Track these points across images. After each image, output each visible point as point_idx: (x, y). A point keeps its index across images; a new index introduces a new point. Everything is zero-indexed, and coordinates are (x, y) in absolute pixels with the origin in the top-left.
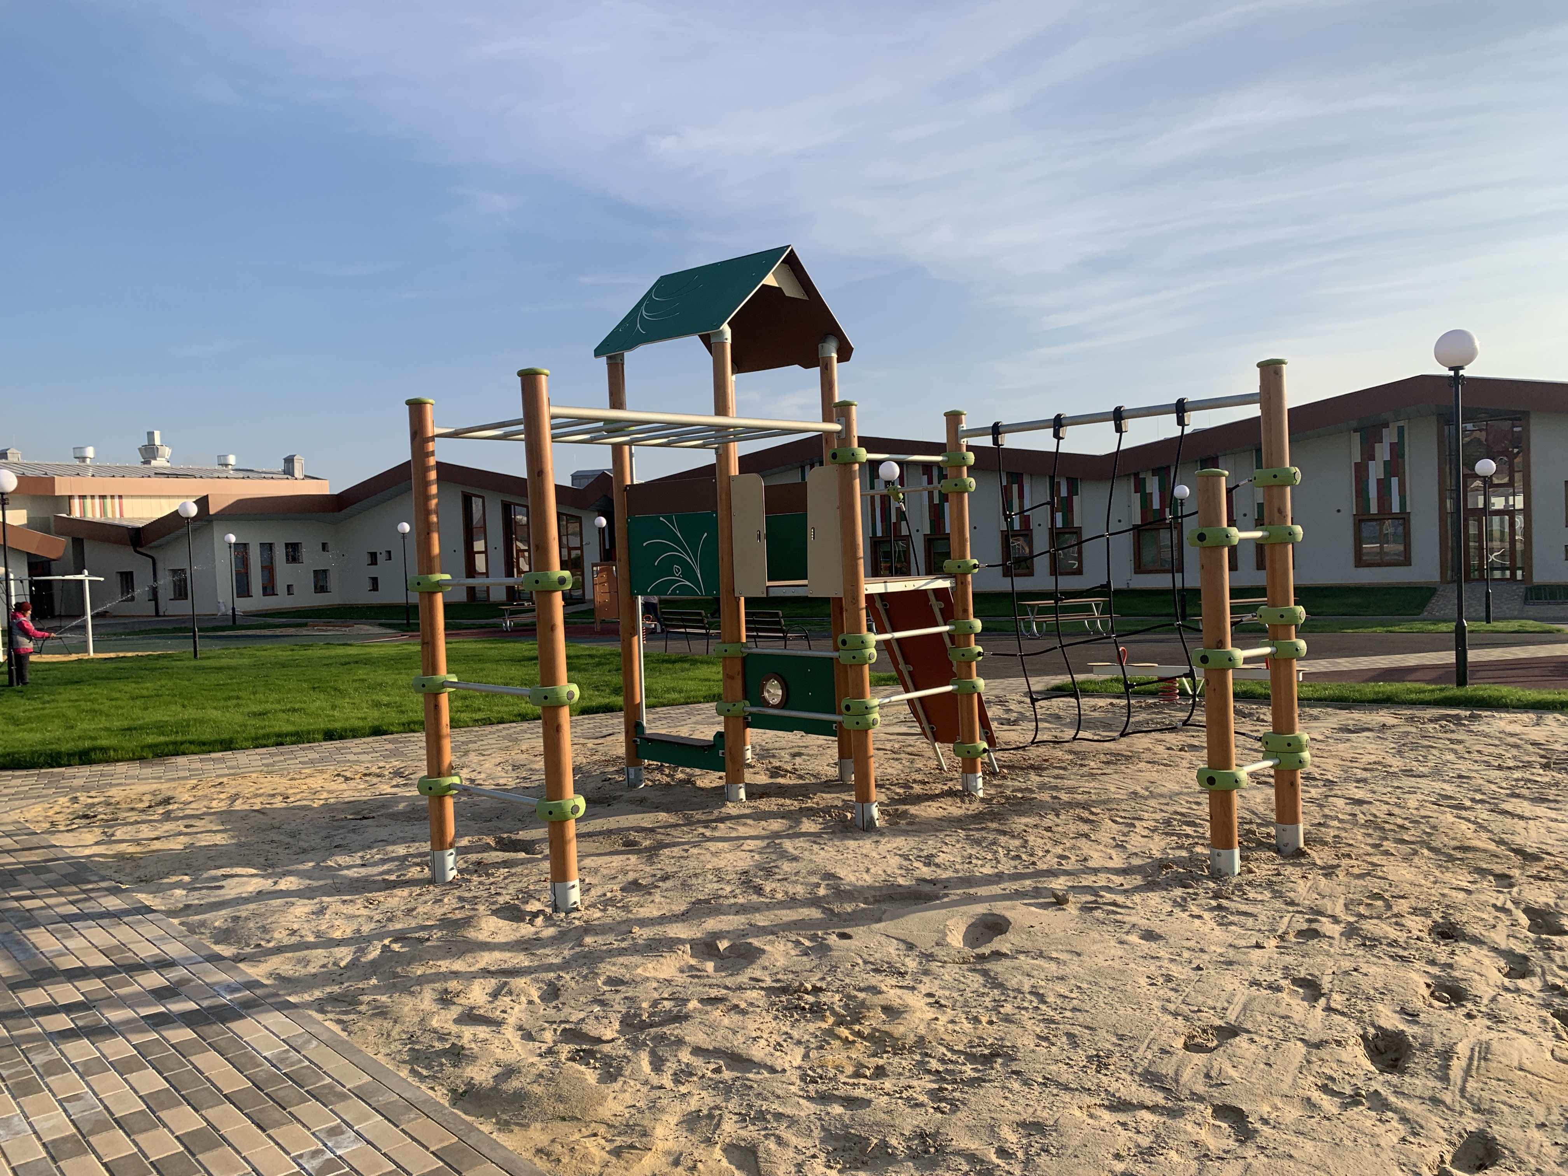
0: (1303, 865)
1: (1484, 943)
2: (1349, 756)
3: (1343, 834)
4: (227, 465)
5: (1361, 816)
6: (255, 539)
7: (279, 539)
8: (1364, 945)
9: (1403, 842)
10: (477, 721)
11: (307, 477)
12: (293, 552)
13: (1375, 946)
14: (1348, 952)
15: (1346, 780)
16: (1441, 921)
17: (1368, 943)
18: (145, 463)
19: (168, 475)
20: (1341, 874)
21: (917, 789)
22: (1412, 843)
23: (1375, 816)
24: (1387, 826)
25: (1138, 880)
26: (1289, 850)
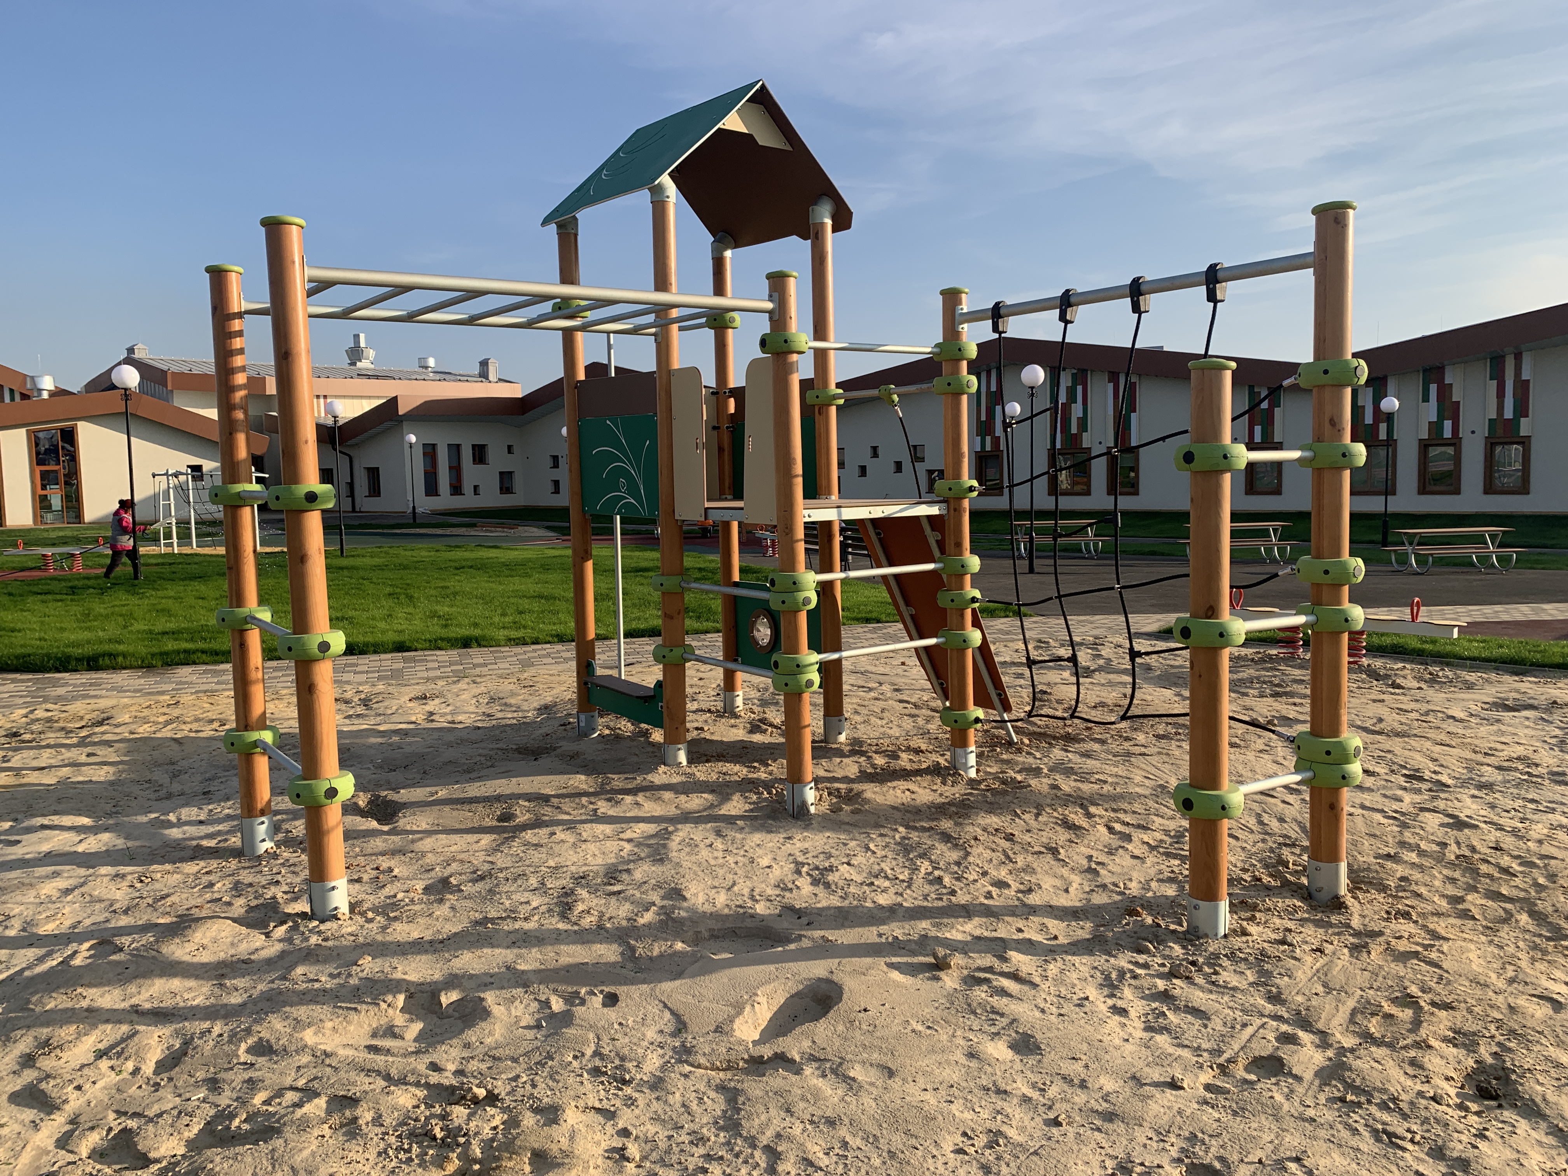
0: (1331, 925)
1: (1543, 1117)
2: (1484, 745)
3: (1416, 875)
4: (427, 367)
5: (1454, 847)
6: (442, 439)
7: (467, 440)
8: (1342, 1100)
9: (1497, 896)
10: (510, 640)
11: (500, 380)
12: (480, 454)
13: (1359, 1105)
14: (1311, 1113)
15: (1464, 783)
16: (1490, 1060)
17: (1349, 1097)
18: (351, 364)
19: (369, 377)
20: (1376, 949)
21: (905, 760)
22: (1510, 900)
23: (1473, 849)
24: (1484, 868)
25: (1083, 930)
26: (1324, 896)
